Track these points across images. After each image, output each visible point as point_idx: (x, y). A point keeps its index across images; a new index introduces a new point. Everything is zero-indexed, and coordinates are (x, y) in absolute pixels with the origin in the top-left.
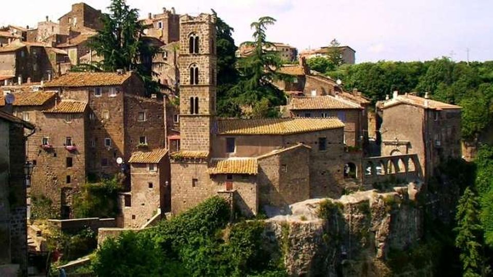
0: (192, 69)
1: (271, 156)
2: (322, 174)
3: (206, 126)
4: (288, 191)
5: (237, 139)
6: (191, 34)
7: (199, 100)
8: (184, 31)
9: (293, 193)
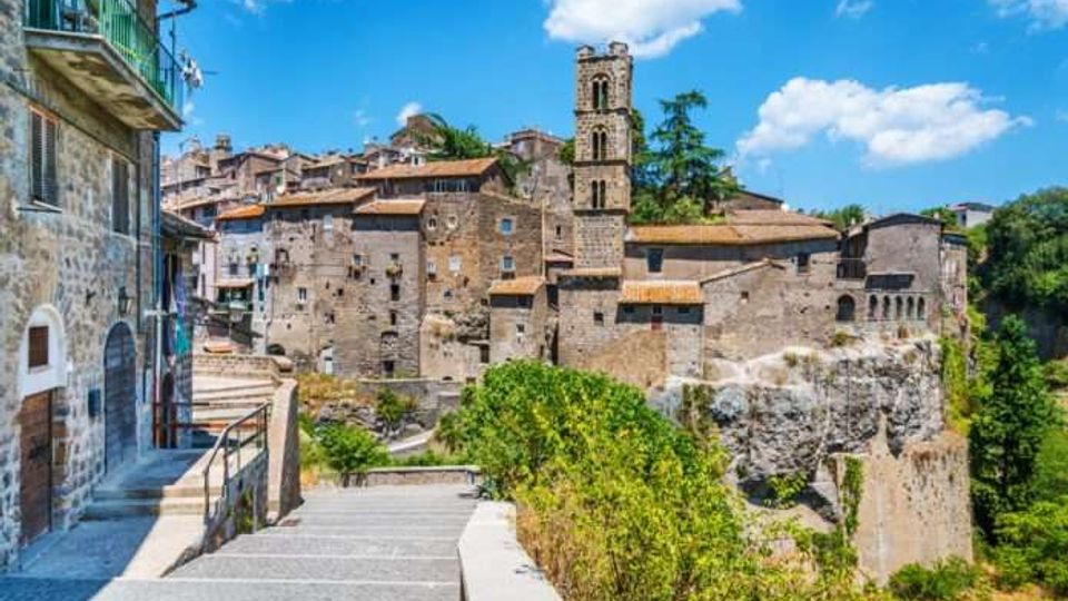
0: (595, 135)
1: (722, 278)
2: (802, 312)
3: (617, 228)
4: (751, 337)
5: (667, 250)
6: (595, 77)
7: (607, 185)
8: (584, 73)
9: (759, 339)
